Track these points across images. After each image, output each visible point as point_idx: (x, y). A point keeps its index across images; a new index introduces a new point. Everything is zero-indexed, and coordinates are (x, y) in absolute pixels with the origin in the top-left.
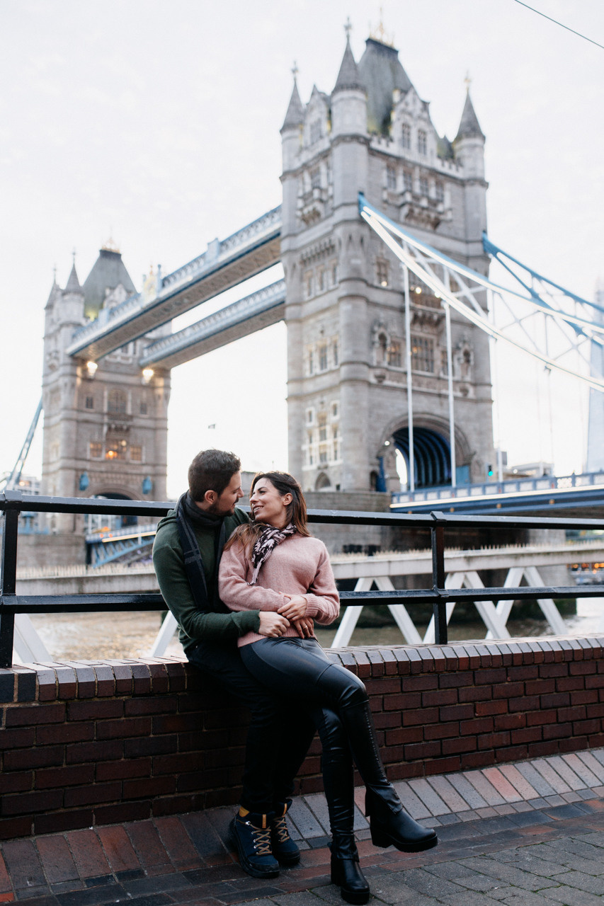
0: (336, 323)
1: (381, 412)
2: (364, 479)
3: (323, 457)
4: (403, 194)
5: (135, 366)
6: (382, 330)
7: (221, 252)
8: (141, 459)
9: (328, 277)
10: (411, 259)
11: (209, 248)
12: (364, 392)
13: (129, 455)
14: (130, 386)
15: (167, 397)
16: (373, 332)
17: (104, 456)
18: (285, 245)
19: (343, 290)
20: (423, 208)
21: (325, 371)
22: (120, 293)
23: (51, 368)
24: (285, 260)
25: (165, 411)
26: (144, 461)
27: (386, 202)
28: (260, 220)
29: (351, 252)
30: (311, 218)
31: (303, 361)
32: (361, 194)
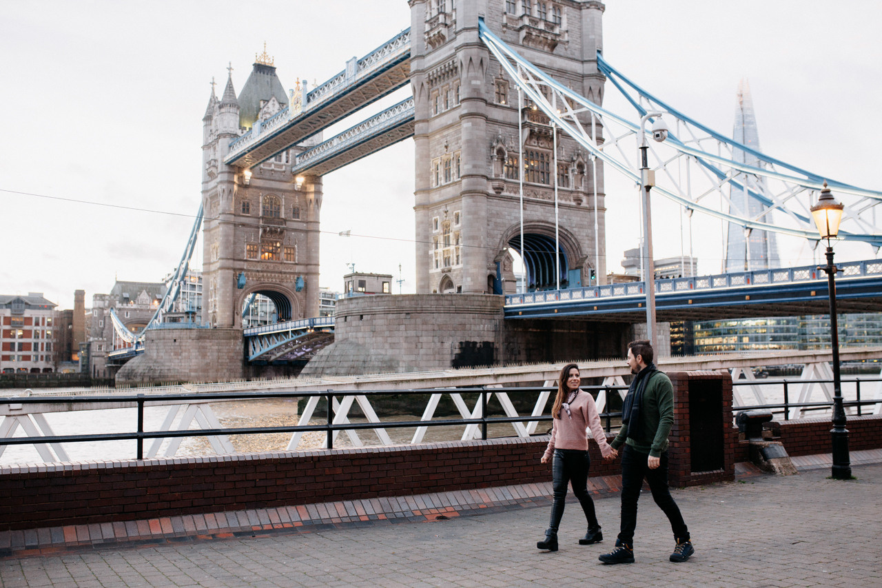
0: (459, 138)
1: (498, 220)
2: (483, 281)
3: (447, 261)
4: (521, 18)
5: (288, 173)
6: (500, 145)
7: (358, 70)
8: (294, 260)
9: (452, 95)
10: (524, 81)
11: (348, 66)
12: (483, 202)
13: (283, 256)
14: (284, 191)
15: (318, 202)
16: (492, 148)
17: (260, 256)
18: (414, 66)
19: (465, 108)
20: (541, 31)
21: (448, 183)
22: (274, 104)
23: (211, 175)
24: (413, 80)
25: (317, 215)
26: (297, 262)
27: (505, 26)
28: (392, 42)
29: (472, 74)
30: (436, 41)
31: (430, 173)
32: (482, 19)
